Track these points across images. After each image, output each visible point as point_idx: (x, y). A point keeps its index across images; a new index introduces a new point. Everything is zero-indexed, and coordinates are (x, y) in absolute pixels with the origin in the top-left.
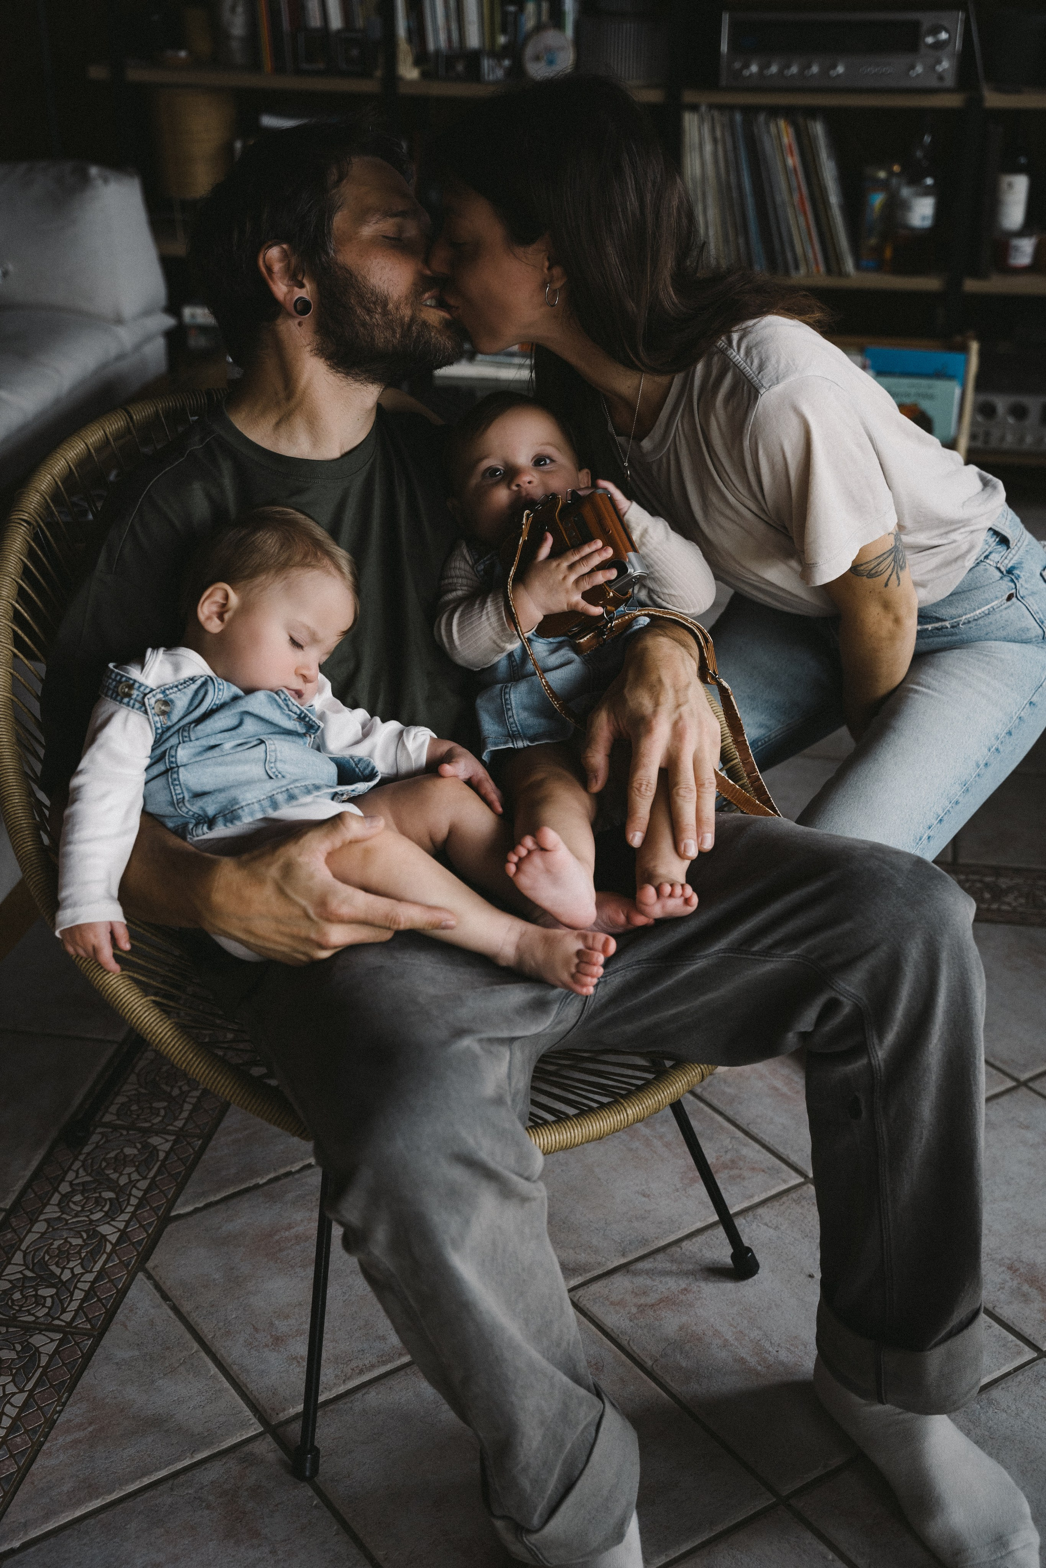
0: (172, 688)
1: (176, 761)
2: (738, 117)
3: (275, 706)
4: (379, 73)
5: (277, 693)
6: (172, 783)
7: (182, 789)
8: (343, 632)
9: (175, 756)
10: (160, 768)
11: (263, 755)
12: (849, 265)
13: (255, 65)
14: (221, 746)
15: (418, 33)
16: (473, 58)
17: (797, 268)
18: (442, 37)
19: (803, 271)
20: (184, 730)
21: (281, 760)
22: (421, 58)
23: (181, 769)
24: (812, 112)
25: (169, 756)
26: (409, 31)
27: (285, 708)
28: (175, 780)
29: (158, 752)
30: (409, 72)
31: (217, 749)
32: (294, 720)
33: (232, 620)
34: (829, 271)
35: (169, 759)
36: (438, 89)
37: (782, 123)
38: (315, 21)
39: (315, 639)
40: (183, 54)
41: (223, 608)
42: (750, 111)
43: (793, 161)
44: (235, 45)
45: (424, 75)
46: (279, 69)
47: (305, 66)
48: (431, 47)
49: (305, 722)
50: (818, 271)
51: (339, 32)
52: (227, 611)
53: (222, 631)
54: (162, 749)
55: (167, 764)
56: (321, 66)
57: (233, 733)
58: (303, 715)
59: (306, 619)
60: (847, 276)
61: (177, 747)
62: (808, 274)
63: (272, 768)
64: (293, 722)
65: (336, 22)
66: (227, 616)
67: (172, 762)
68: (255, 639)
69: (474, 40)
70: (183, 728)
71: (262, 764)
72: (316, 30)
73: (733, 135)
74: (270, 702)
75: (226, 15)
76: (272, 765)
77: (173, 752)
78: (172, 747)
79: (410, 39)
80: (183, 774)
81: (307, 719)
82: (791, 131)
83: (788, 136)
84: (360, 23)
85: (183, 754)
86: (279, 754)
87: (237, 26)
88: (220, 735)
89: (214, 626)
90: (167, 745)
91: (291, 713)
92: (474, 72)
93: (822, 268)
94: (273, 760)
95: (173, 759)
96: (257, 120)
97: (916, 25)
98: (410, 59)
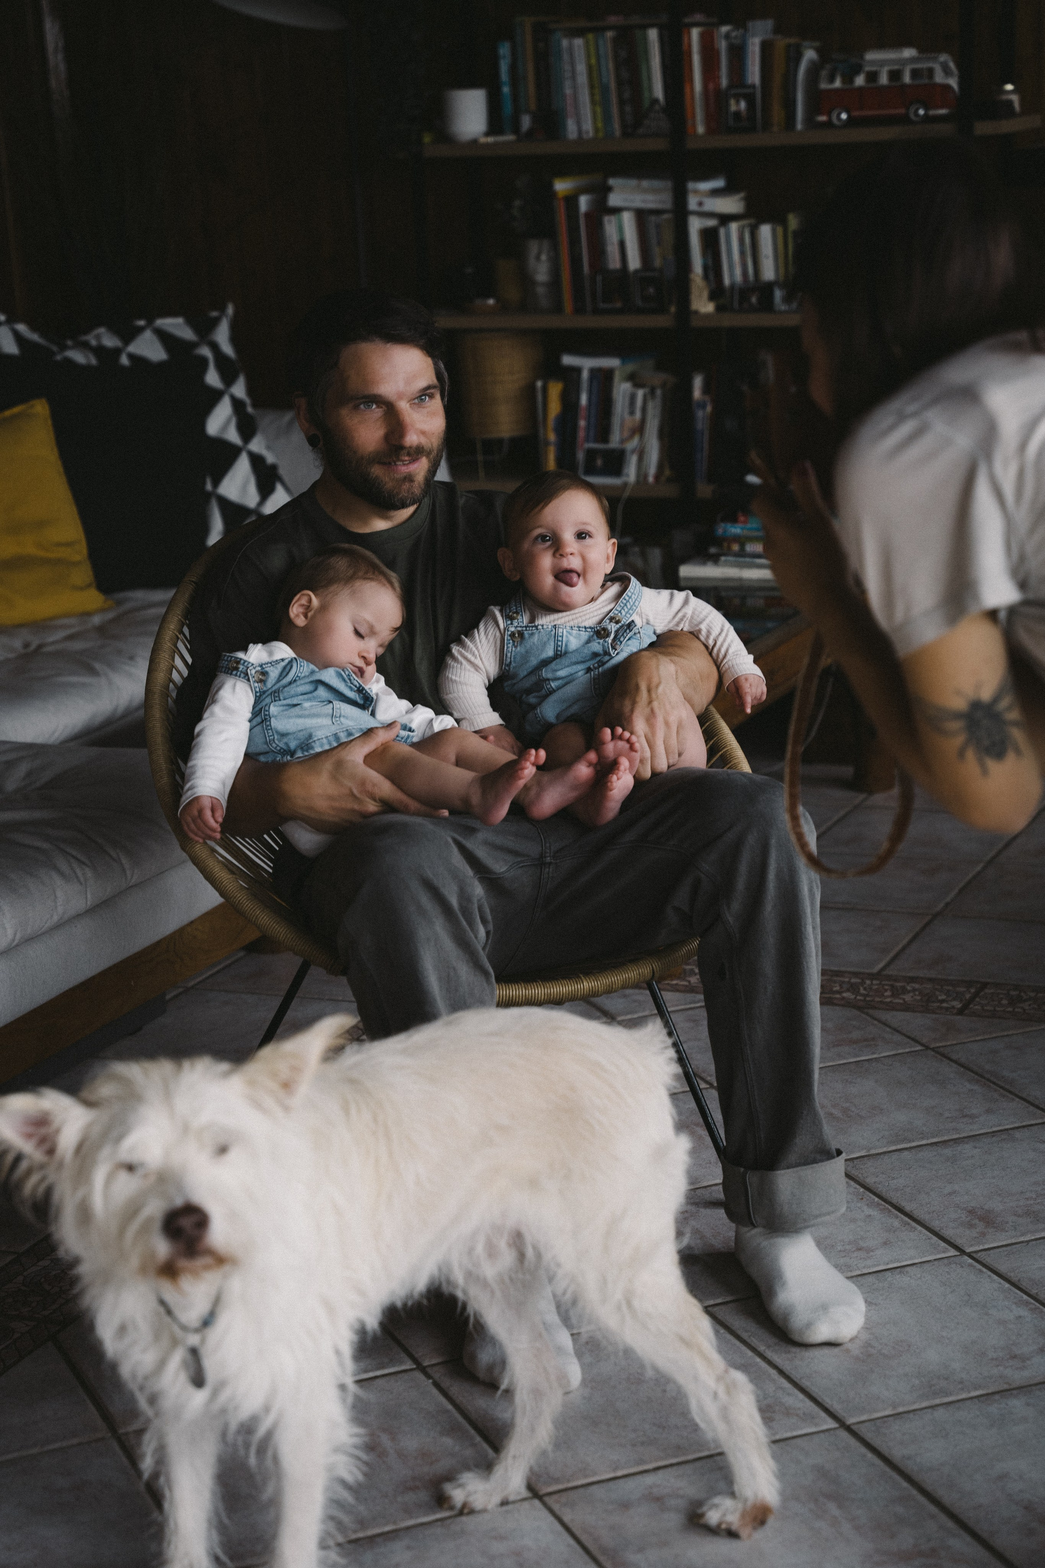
0: (267, 664)
1: (269, 714)
3: (341, 680)
4: (673, 309)
5: (343, 670)
6: (266, 729)
7: (273, 733)
8: (395, 628)
9: (269, 711)
10: (258, 719)
11: (331, 711)
13: (558, 308)
14: (301, 705)
15: (713, 269)
16: (766, 289)
18: (738, 271)
20: (276, 695)
21: (344, 716)
22: (717, 293)
23: (273, 720)
25: (264, 711)
26: (705, 268)
27: (348, 681)
28: (268, 726)
29: (257, 709)
30: (703, 305)
31: (299, 706)
32: (354, 691)
33: (313, 617)
35: (264, 713)
36: (729, 320)
38: (614, 263)
39: (372, 632)
40: (491, 302)
41: (308, 607)
44: (541, 290)
45: (719, 309)
46: (579, 310)
47: (602, 306)
48: (727, 281)
49: (363, 694)
51: (636, 271)
52: (311, 611)
53: (306, 625)
54: (260, 706)
55: (263, 717)
56: (619, 305)
57: (310, 695)
58: (361, 688)
59: (367, 615)
61: (270, 705)
63: (337, 721)
64: (353, 693)
65: (634, 262)
66: (310, 615)
67: (266, 715)
68: (329, 628)
69: (769, 273)
70: (275, 692)
71: (330, 718)
72: (616, 271)
74: (337, 676)
75: (532, 261)
76: (338, 719)
77: (267, 708)
78: (266, 705)
79: (706, 277)
80: (274, 723)
81: (364, 692)
84: (658, 263)
85: (274, 709)
86: (342, 712)
87: (541, 273)
88: (301, 697)
89: (301, 622)
90: (264, 703)
91: (352, 685)
92: (767, 304)
94: (338, 716)
95: (267, 713)
96: (558, 359)
98: (705, 294)
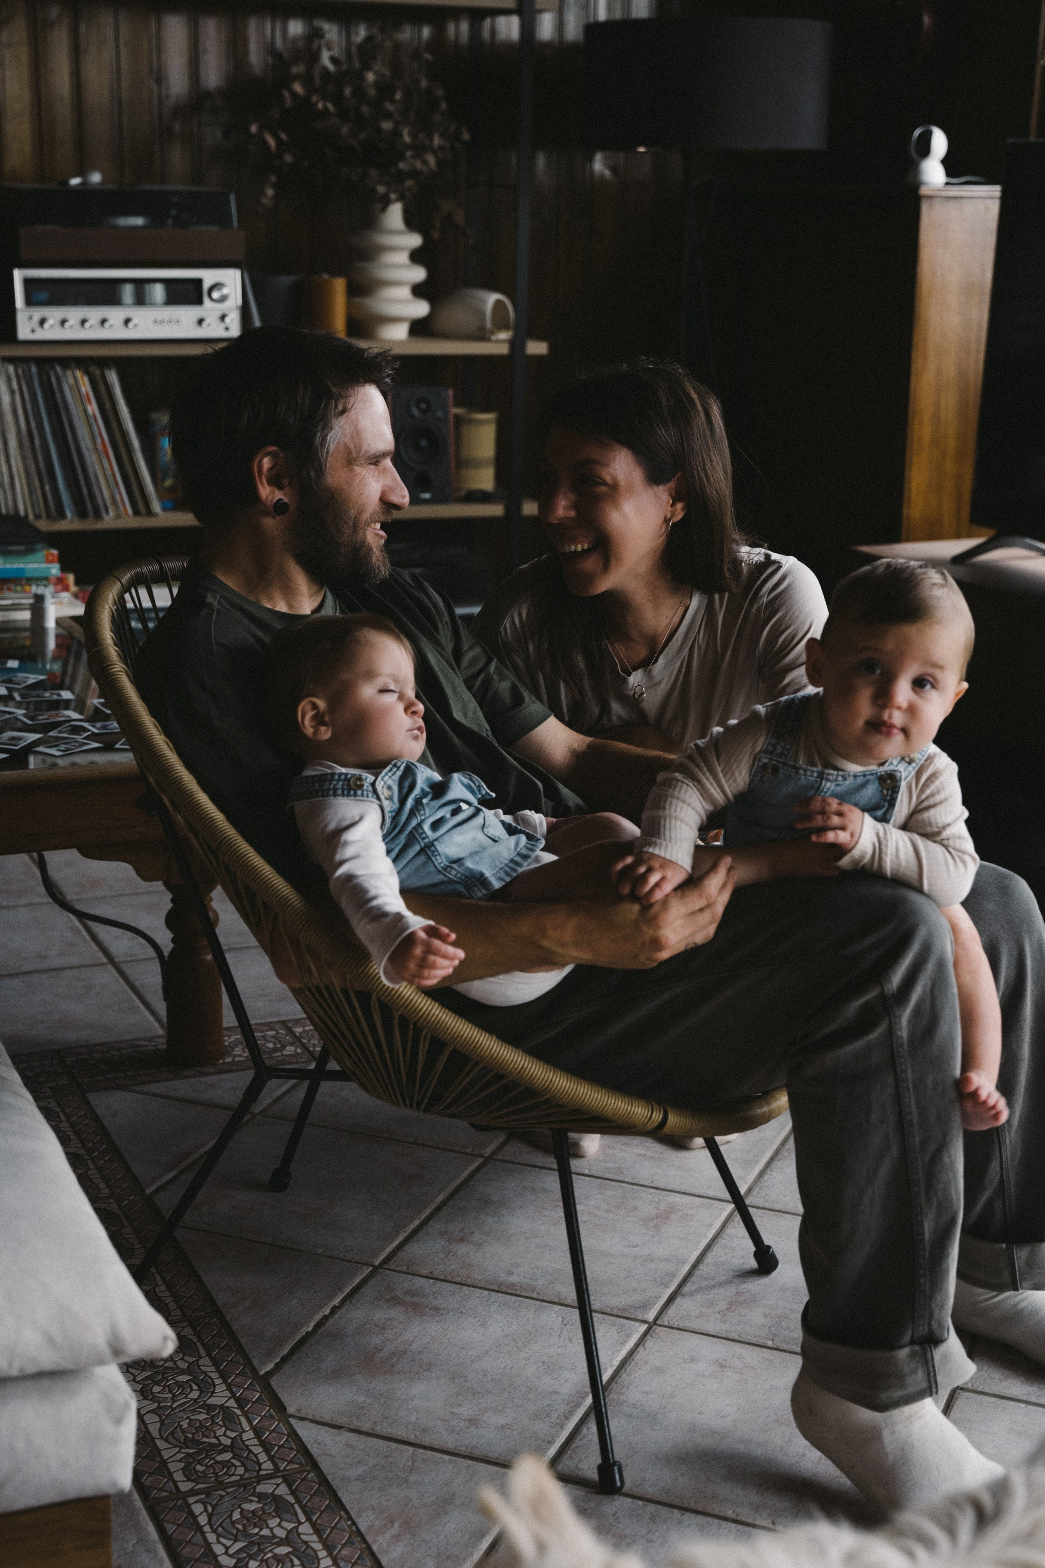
1: (427, 837)
2: (34, 369)
6: (433, 855)
7: (445, 859)
9: (424, 832)
11: (482, 822)
12: (156, 507)
17: (107, 511)
19: (111, 514)
20: (419, 810)
21: (492, 826)
23: (436, 842)
24: (104, 363)
25: (418, 834)
31: (443, 822)
34: (136, 512)
35: (419, 836)
37: (78, 374)
42: (43, 363)
43: (93, 408)
50: (127, 514)
54: (408, 829)
55: (420, 841)
60: (156, 515)
61: (421, 825)
62: (118, 516)
67: (424, 838)
70: (416, 809)
71: (481, 831)
73: (30, 386)
77: (420, 830)
78: (416, 826)
82: (86, 379)
83: (85, 386)
85: (426, 830)
88: (439, 811)
90: (411, 825)
93: (130, 511)
95: (424, 836)
97: (199, 282)
